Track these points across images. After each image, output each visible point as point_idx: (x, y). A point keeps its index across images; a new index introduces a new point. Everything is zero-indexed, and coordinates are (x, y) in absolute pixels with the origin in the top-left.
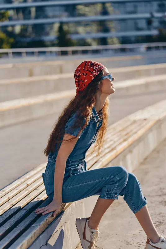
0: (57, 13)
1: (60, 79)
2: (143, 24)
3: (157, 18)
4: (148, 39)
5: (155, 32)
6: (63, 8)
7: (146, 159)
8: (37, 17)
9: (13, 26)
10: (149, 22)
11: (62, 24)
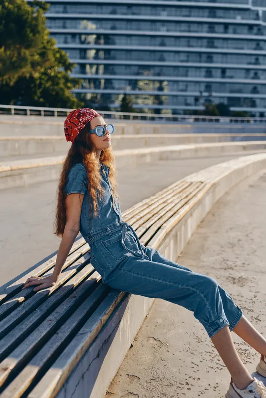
0: (122, 86)
1: (122, 139)
2: (191, 100)
3: (204, 96)
4: (195, 113)
5: (202, 108)
6: (127, 82)
7: (202, 222)
8: (105, 88)
9: (85, 93)
10: (197, 99)
11: (125, 94)
